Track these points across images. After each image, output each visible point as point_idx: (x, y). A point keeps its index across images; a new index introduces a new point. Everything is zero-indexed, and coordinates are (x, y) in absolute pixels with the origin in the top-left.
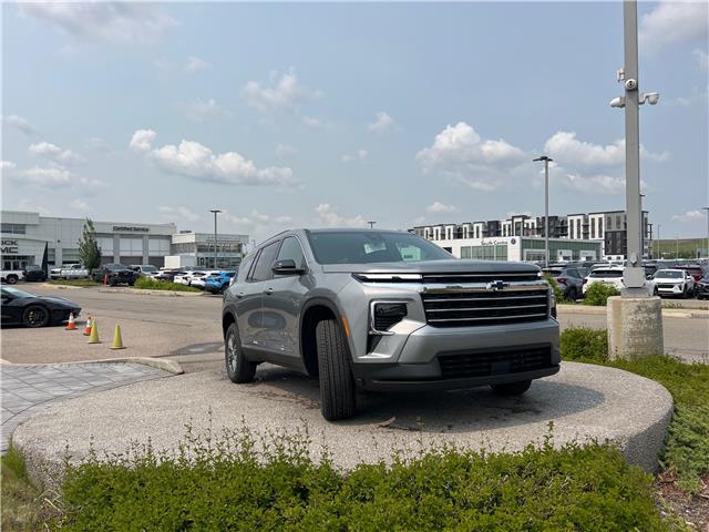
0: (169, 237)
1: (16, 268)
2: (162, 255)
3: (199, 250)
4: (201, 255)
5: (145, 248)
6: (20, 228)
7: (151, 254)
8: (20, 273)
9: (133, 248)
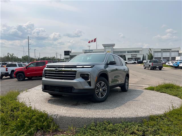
0: (178, 51)
1: (135, 60)
2: (175, 56)
5: (170, 55)
6: (138, 52)
7: (172, 56)
8: (136, 62)
9: (166, 55)
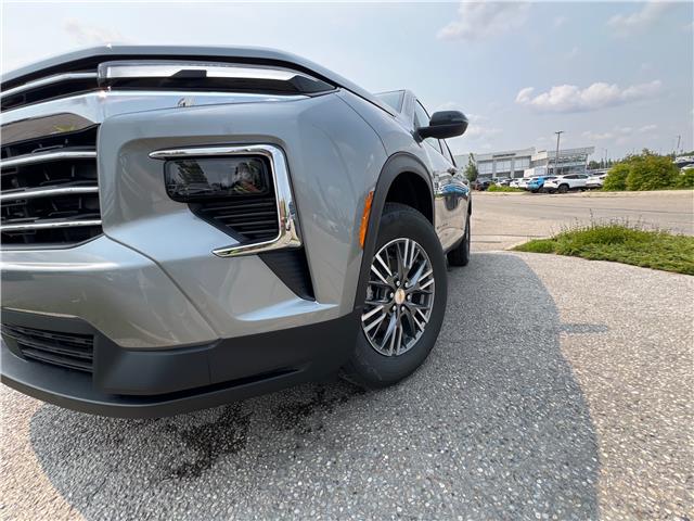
0: (530, 157)
2: (523, 169)
3: (550, 163)
4: (551, 166)
5: (513, 166)
7: (516, 170)
9: (504, 167)
